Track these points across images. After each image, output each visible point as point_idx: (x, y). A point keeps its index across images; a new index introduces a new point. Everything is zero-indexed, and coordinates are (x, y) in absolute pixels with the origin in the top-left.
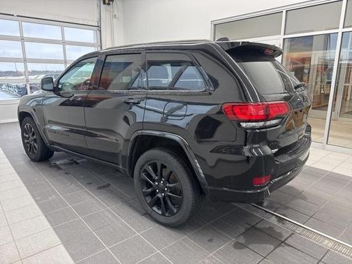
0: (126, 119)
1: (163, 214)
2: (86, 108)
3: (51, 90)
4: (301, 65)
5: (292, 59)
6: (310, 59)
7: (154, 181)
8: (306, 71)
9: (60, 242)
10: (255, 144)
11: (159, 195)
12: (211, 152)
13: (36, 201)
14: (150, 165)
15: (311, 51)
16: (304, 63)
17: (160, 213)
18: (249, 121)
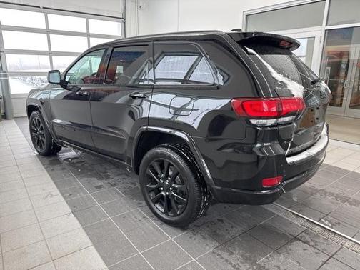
0: (131, 114)
1: (165, 213)
2: (91, 102)
3: (57, 84)
4: (338, 60)
5: (328, 53)
6: (348, 54)
7: (159, 179)
8: (343, 66)
9: (90, 244)
10: (266, 143)
11: (163, 194)
12: (218, 150)
13: (65, 198)
14: (156, 161)
15: (350, 44)
16: (341, 58)
17: (163, 210)
18: (260, 118)
